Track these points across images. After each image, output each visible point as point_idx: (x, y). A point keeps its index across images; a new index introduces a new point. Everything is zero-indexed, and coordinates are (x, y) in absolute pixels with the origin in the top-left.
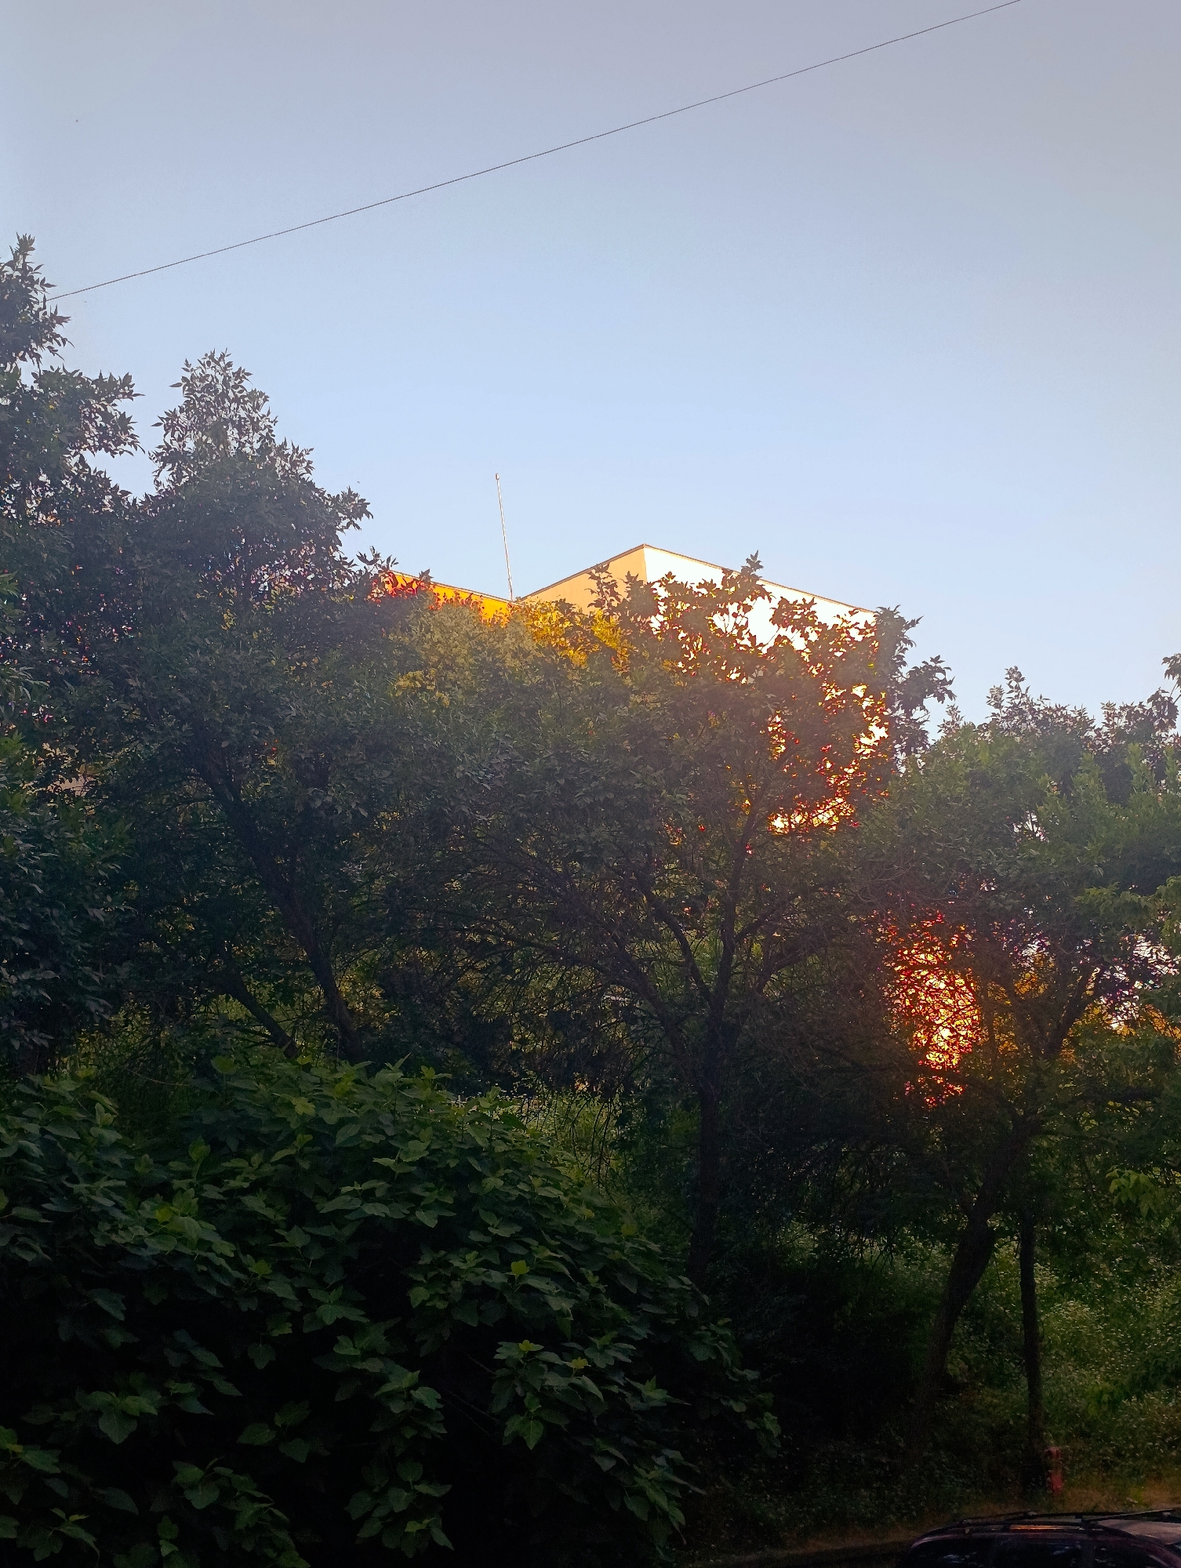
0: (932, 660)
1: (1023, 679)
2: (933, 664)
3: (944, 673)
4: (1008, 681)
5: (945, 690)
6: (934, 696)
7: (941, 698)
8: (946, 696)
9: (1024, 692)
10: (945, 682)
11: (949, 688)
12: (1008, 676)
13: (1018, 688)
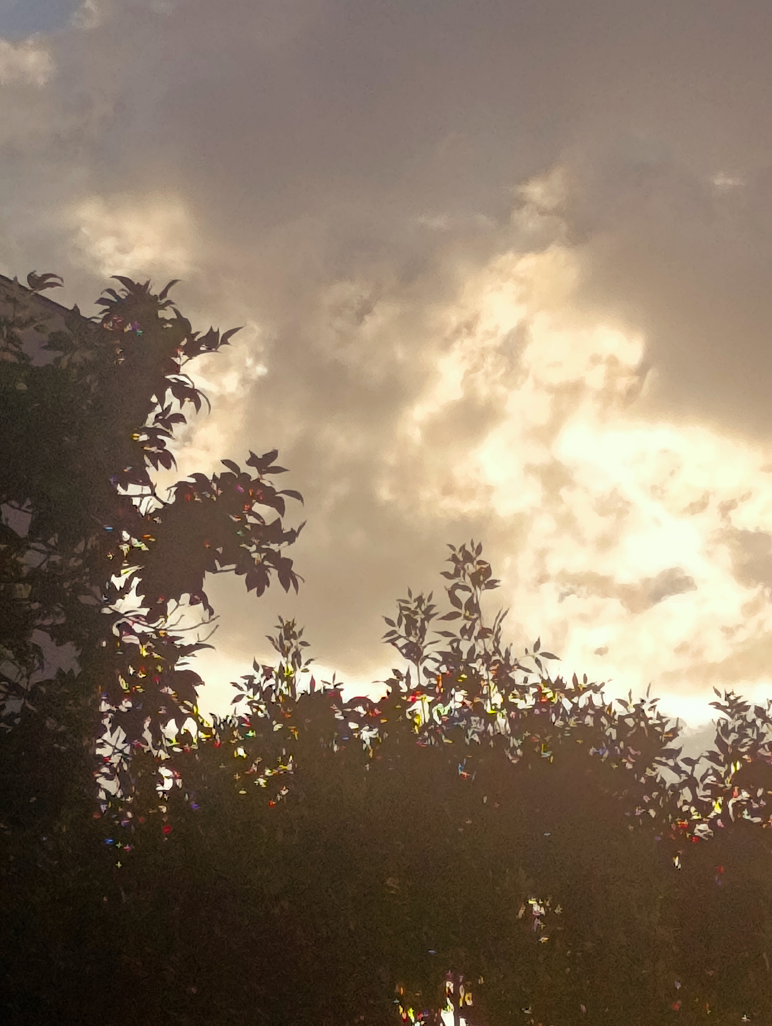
0: (253, 461)
1: (492, 585)
2: (253, 473)
3: (279, 506)
4: (450, 583)
5: (274, 557)
6: (238, 572)
7: (257, 582)
8: (273, 575)
9: (489, 625)
10: (275, 533)
11: (285, 550)
12: (451, 567)
13: (473, 607)
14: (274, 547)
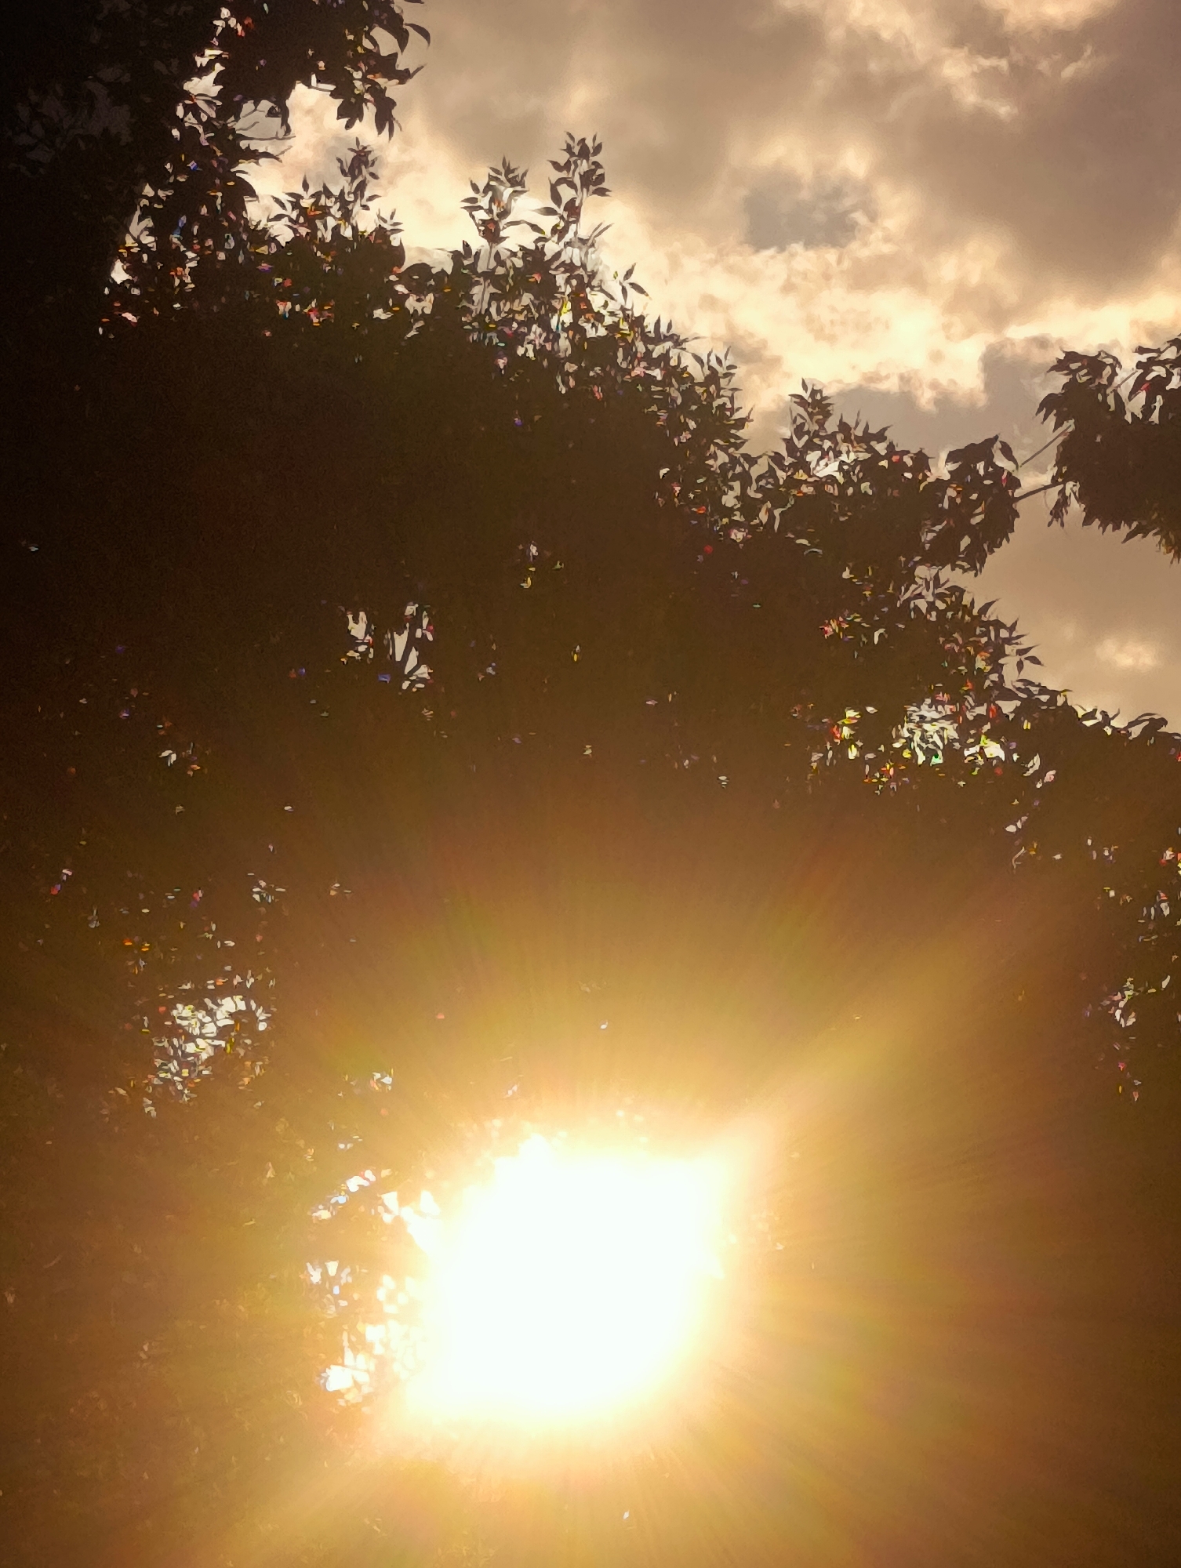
14: (382, 81)
